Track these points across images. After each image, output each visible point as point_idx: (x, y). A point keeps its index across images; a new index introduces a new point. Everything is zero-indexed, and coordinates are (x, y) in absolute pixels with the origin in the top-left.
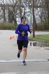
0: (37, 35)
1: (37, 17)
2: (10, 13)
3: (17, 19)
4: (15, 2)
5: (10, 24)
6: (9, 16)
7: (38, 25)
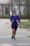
0: (22, 22)
1: (21, 11)
2: (6, 9)
3: (10, 13)
4: (9, 2)
5: (6, 15)
6: (6, 11)
7: (22, 16)
